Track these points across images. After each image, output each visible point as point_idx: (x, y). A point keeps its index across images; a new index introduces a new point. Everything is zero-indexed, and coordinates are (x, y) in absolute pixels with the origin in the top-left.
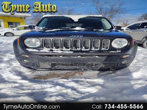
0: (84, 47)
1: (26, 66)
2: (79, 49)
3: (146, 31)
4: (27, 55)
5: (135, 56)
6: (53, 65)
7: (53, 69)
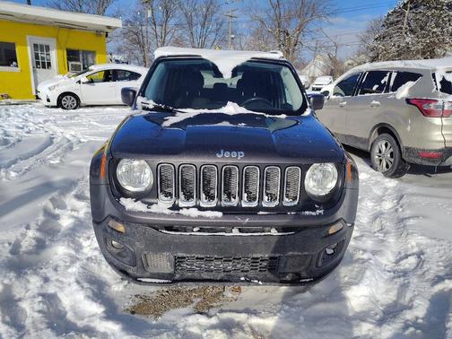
0: (246, 195)
1: (116, 262)
2: (234, 202)
3: (378, 105)
4: (122, 222)
5: (353, 225)
6: (178, 261)
7: (177, 276)
